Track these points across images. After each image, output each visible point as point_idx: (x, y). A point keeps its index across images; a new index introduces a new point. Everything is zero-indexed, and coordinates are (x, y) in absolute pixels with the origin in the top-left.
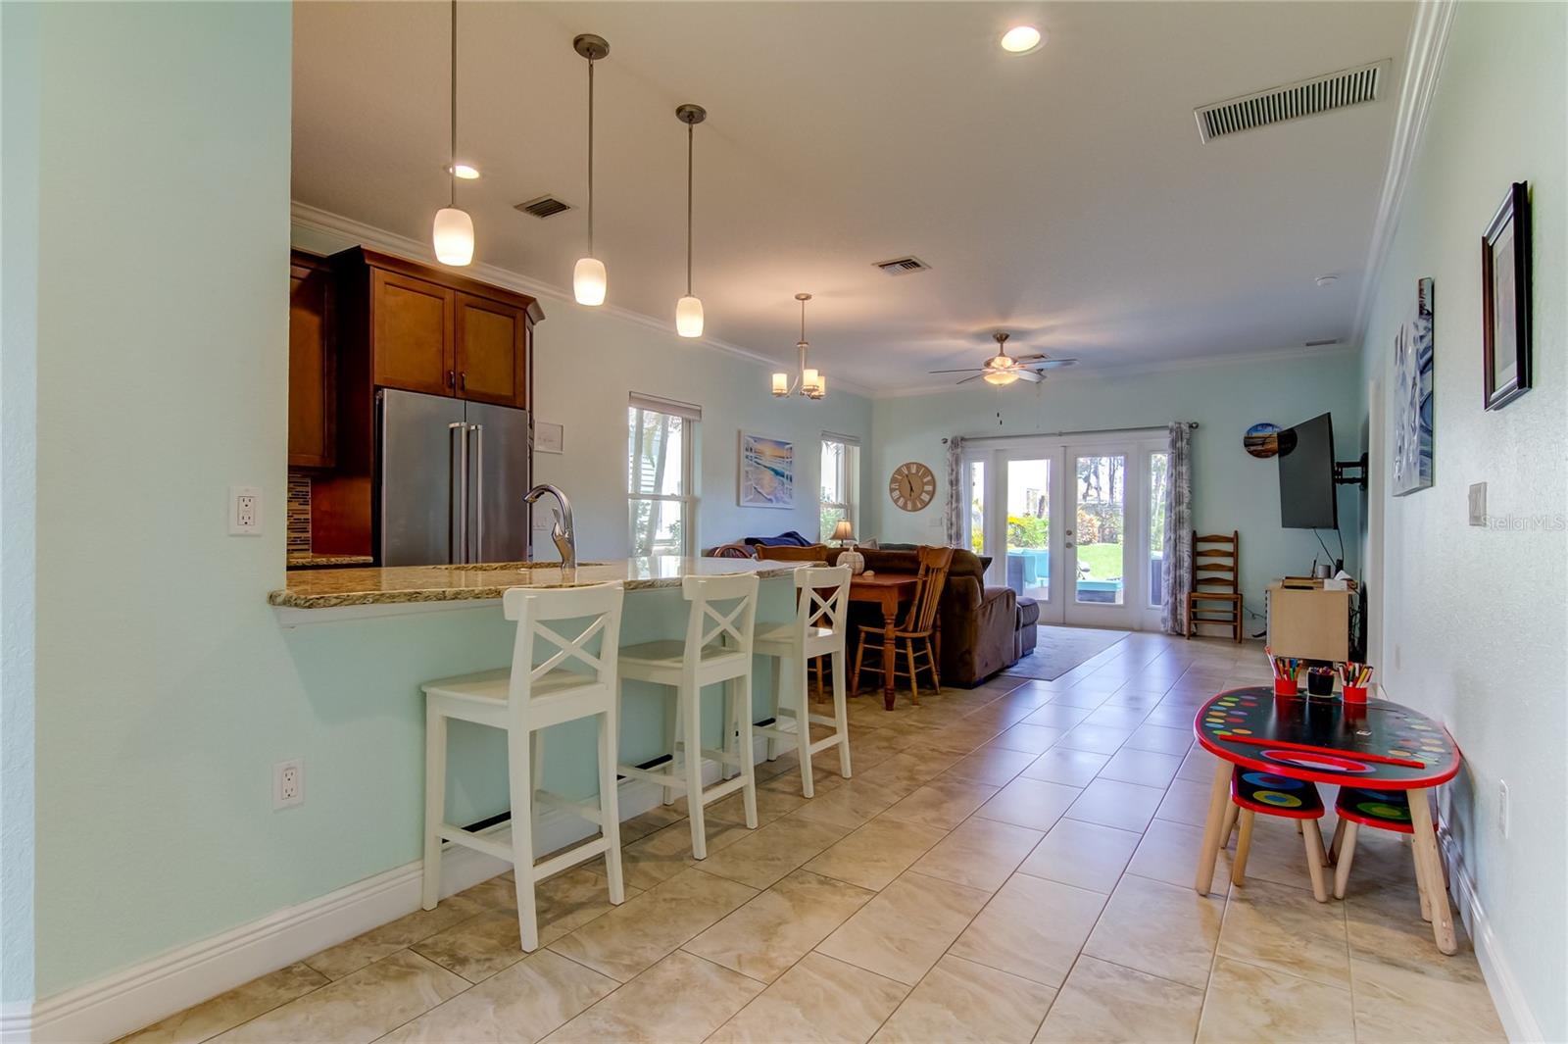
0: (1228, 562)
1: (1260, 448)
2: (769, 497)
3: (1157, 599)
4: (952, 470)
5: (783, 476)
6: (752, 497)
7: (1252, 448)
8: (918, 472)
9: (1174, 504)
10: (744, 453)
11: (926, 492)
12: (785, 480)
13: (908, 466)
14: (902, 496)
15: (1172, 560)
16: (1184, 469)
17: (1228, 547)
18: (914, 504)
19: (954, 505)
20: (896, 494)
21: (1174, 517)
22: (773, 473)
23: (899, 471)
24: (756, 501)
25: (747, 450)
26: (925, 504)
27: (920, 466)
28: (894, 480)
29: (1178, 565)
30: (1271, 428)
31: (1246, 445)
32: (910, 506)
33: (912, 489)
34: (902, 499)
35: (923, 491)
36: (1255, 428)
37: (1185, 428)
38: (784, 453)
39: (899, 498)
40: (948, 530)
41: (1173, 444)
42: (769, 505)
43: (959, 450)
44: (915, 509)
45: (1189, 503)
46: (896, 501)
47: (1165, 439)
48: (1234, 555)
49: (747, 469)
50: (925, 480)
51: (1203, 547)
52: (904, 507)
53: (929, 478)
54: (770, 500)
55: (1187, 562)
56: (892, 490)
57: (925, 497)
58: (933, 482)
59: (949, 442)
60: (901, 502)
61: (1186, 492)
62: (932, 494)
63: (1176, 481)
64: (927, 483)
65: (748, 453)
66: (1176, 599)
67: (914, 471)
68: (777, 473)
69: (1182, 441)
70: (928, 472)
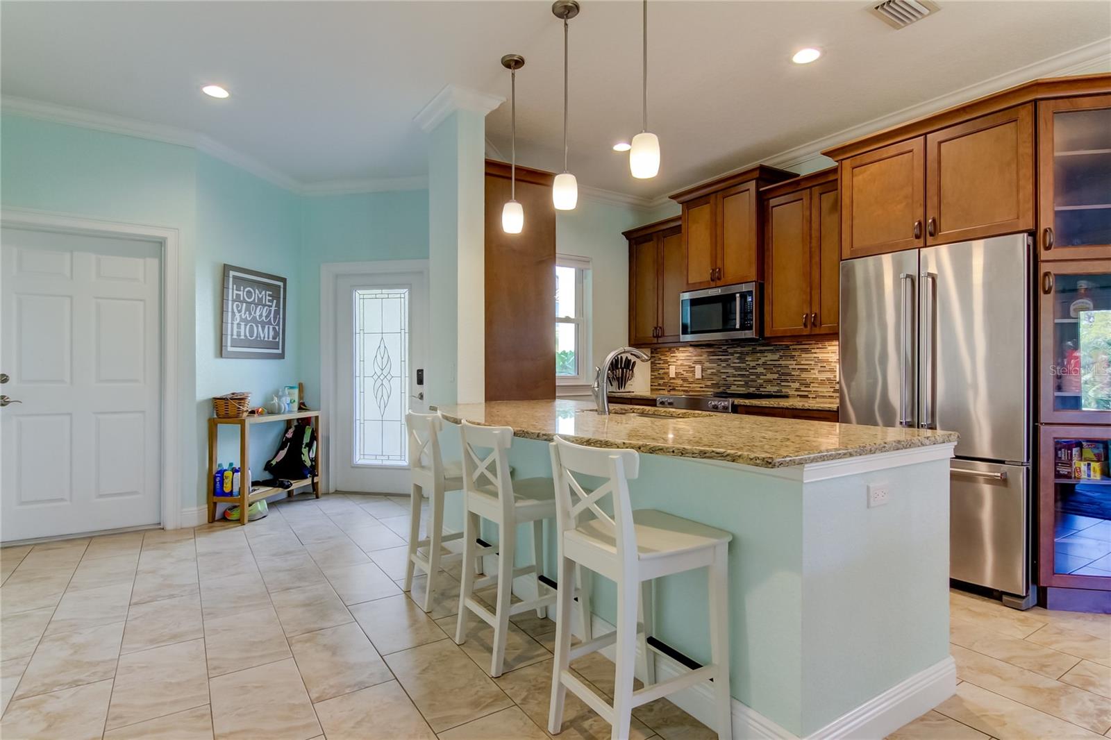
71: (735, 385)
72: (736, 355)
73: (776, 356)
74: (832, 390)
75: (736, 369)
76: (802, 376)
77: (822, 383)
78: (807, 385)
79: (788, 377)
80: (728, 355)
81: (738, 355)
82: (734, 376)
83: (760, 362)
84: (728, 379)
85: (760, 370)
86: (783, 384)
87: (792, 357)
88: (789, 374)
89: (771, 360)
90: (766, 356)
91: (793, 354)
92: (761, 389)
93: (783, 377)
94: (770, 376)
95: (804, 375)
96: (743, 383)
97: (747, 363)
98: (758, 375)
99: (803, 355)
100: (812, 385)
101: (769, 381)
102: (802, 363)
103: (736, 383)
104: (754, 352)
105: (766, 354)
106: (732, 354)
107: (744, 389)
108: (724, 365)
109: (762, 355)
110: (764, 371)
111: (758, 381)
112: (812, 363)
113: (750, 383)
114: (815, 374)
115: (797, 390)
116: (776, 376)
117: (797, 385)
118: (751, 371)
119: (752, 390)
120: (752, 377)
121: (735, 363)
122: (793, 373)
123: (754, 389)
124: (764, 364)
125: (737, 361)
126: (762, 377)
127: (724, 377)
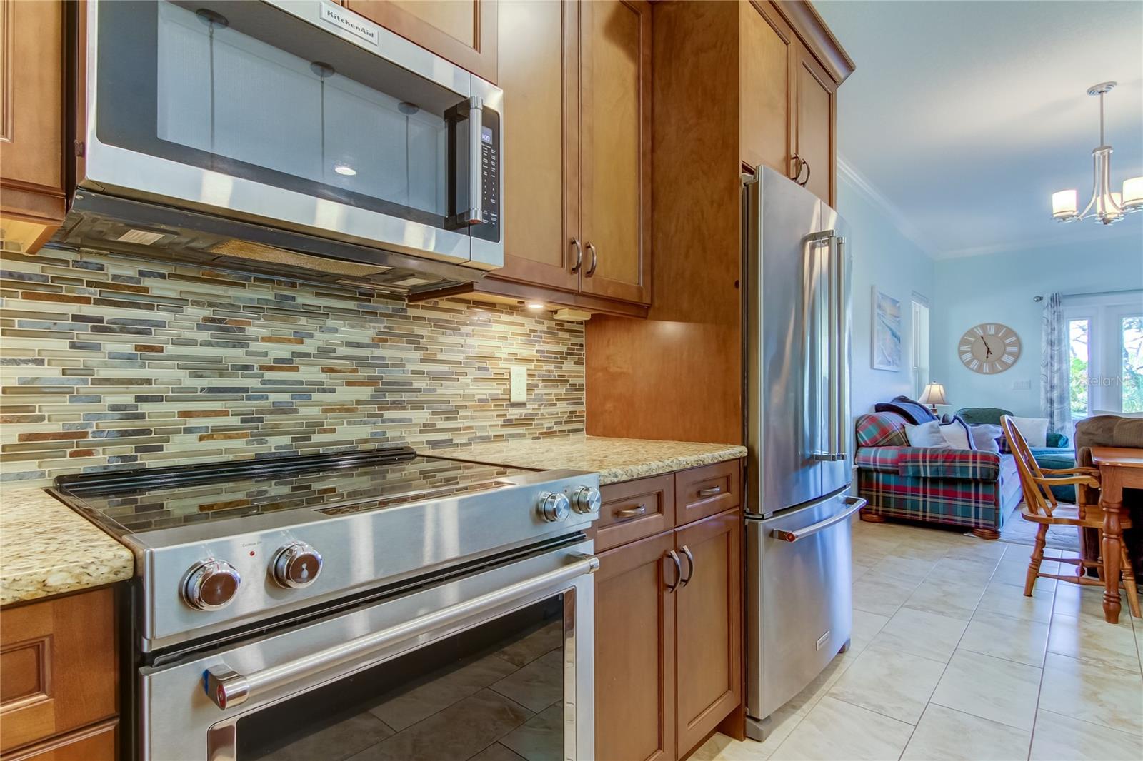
2: (889, 359)
4: (1053, 329)
5: (896, 337)
8: (997, 332)
11: (1010, 354)
12: (897, 341)
13: (983, 327)
14: (975, 357)
18: (993, 367)
19: (1056, 366)
20: (968, 356)
23: (970, 333)
26: (1007, 366)
27: (999, 327)
28: (963, 342)
32: (986, 368)
33: (989, 351)
34: (976, 361)
35: (1004, 352)
38: (896, 312)
39: (972, 361)
40: (1047, 392)
42: (889, 367)
43: (1061, 308)
44: (994, 371)
46: (967, 364)
50: (1007, 341)
52: (979, 370)
53: (1013, 339)
54: (890, 362)
56: (961, 353)
57: (1008, 359)
58: (1018, 343)
59: (1046, 300)
60: (975, 364)
62: (1017, 356)
64: (1011, 344)
67: (991, 331)
68: (893, 333)
70: (1010, 332)
71: (188, 431)
72: (191, 310)
73: (366, 333)
74: (500, 422)
75: (195, 367)
76: (439, 392)
77: (482, 405)
78: (450, 416)
79: (405, 396)
80: (151, 307)
81: (208, 312)
82: (182, 394)
83: (310, 346)
84: (145, 407)
85: (309, 372)
86: (388, 415)
87: (414, 340)
88: (404, 387)
89: (349, 344)
90: (335, 330)
91: (418, 330)
92: (316, 438)
93: (390, 397)
94: (346, 395)
95: (446, 390)
96: (235, 421)
97: (255, 346)
98: (304, 391)
99: (442, 338)
100: (462, 413)
101: (345, 409)
102: (440, 356)
103: (192, 422)
104: (283, 309)
105: (331, 323)
106: (176, 304)
107: (239, 443)
108: (128, 347)
109: (317, 322)
110: (323, 377)
111: (304, 411)
112: (460, 358)
113: (269, 420)
114: (467, 385)
115: (426, 428)
116: (365, 393)
117: (421, 417)
118: (269, 375)
119: (275, 444)
120: (273, 397)
121: (192, 343)
122: (416, 385)
123: (286, 440)
124: (326, 352)
125: (205, 335)
126: (317, 396)
127: (128, 399)
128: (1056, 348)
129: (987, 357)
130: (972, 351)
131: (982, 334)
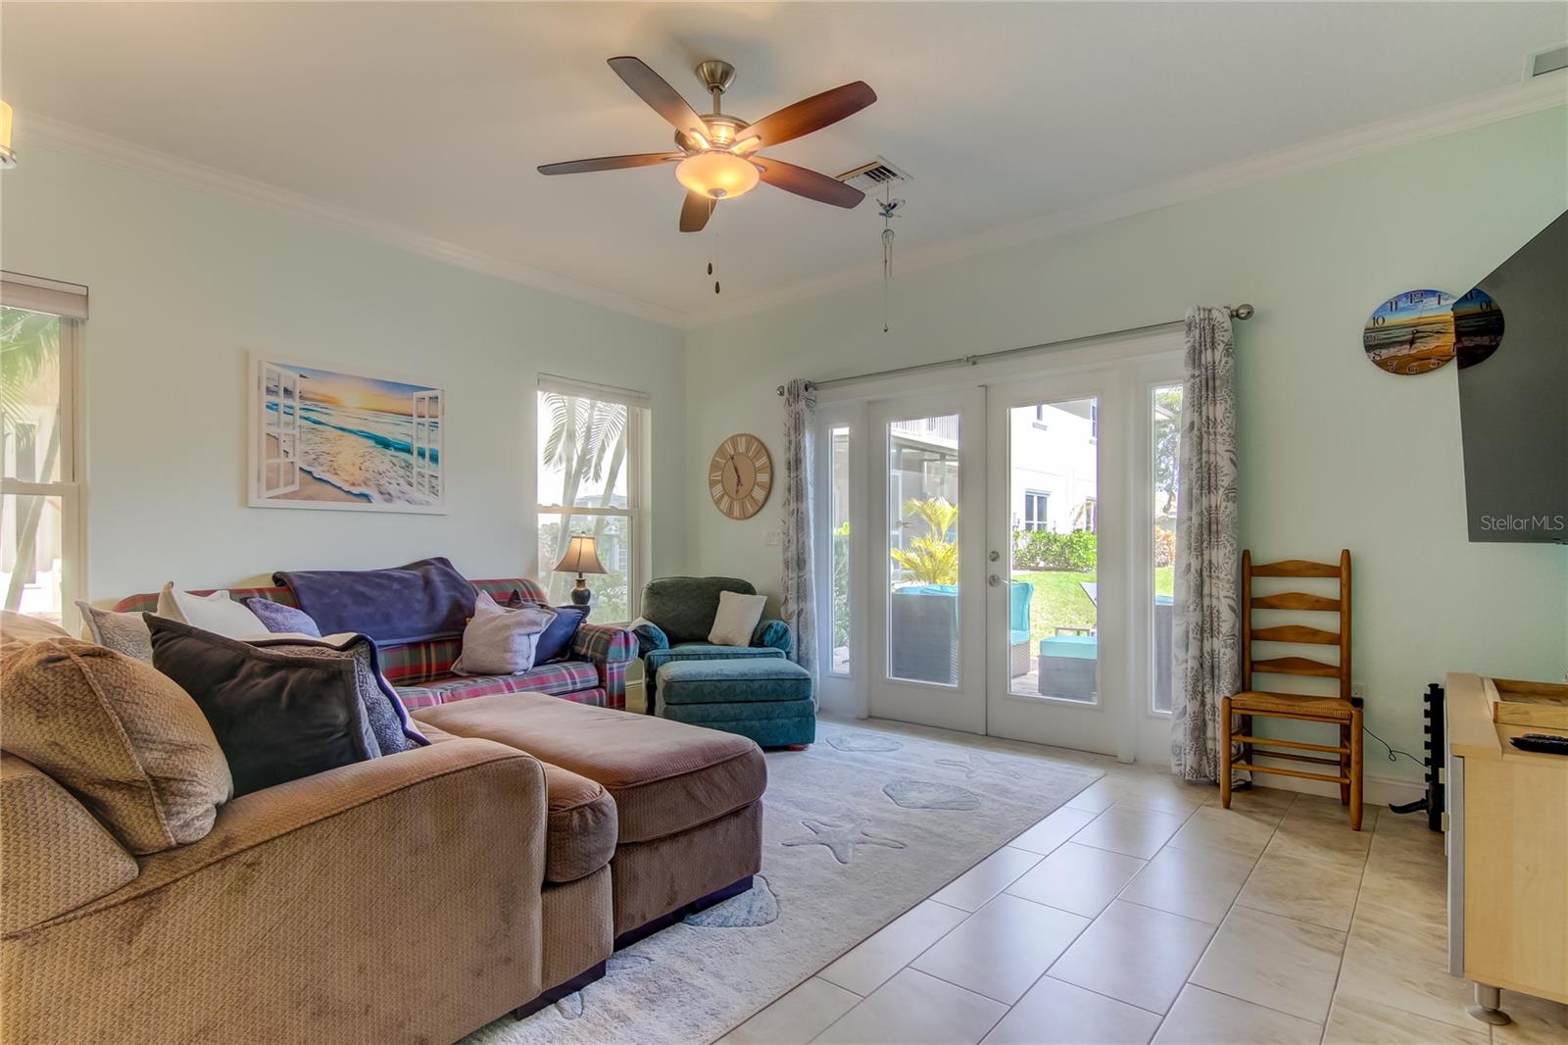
0: (1329, 622)
1: (1405, 350)
2: (356, 490)
3: (1165, 699)
4: (790, 442)
5: (408, 450)
6: (295, 487)
7: (1385, 353)
8: (748, 450)
9: (1196, 492)
10: (258, 399)
11: (760, 484)
12: (414, 459)
13: (734, 440)
14: (725, 493)
15: (1194, 618)
16: (1219, 411)
17: (1329, 588)
18: (743, 507)
20: (719, 488)
21: (1196, 521)
22: (371, 443)
23: (721, 451)
24: (310, 498)
25: (269, 391)
26: (760, 506)
27: (751, 438)
28: (715, 466)
29: (1206, 628)
30: (1433, 301)
31: (1369, 348)
32: (737, 511)
33: (739, 480)
34: (726, 498)
35: (756, 483)
36: (1393, 305)
37: (1221, 317)
38: (412, 407)
39: (722, 497)
41: (1195, 356)
42: (363, 505)
43: (802, 404)
44: (745, 516)
45: (1231, 489)
46: (718, 502)
47: (1176, 347)
48: (1343, 605)
49: (273, 430)
50: (758, 464)
51: (1266, 586)
52: (729, 514)
53: (764, 459)
54: (366, 497)
55: (1227, 621)
56: (712, 484)
57: (759, 494)
58: (771, 467)
59: (786, 392)
60: (725, 502)
61: (1223, 462)
62: (769, 490)
63: (1201, 438)
64: (762, 469)
65: (273, 399)
66: (1203, 704)
67: (742, 448)
68: (385, 444)
69: (1213, 347)
70: (763, 448)
128: (793, 475)
129: (737, 491)
130: (722, 481)
131: (732, 453)
